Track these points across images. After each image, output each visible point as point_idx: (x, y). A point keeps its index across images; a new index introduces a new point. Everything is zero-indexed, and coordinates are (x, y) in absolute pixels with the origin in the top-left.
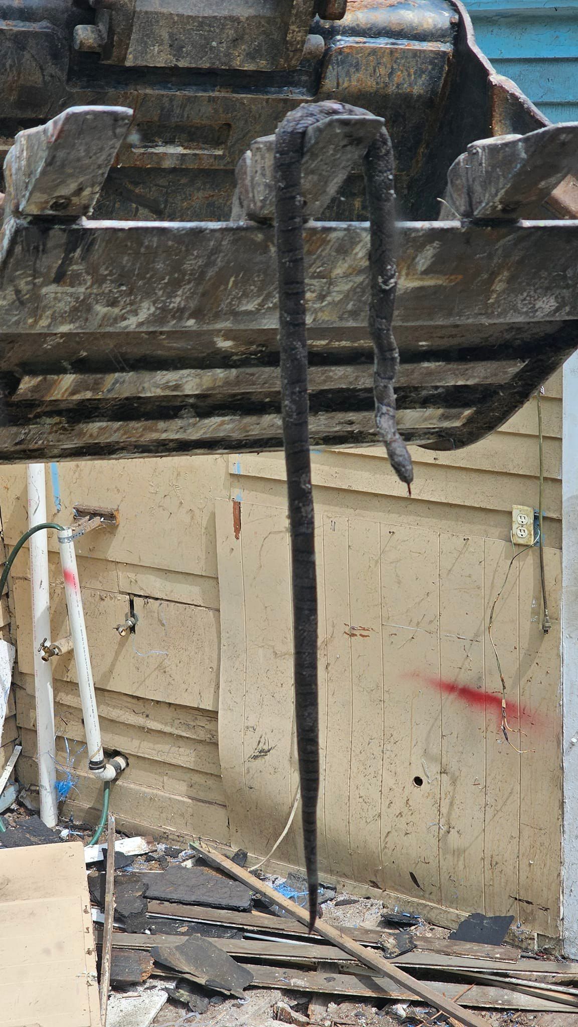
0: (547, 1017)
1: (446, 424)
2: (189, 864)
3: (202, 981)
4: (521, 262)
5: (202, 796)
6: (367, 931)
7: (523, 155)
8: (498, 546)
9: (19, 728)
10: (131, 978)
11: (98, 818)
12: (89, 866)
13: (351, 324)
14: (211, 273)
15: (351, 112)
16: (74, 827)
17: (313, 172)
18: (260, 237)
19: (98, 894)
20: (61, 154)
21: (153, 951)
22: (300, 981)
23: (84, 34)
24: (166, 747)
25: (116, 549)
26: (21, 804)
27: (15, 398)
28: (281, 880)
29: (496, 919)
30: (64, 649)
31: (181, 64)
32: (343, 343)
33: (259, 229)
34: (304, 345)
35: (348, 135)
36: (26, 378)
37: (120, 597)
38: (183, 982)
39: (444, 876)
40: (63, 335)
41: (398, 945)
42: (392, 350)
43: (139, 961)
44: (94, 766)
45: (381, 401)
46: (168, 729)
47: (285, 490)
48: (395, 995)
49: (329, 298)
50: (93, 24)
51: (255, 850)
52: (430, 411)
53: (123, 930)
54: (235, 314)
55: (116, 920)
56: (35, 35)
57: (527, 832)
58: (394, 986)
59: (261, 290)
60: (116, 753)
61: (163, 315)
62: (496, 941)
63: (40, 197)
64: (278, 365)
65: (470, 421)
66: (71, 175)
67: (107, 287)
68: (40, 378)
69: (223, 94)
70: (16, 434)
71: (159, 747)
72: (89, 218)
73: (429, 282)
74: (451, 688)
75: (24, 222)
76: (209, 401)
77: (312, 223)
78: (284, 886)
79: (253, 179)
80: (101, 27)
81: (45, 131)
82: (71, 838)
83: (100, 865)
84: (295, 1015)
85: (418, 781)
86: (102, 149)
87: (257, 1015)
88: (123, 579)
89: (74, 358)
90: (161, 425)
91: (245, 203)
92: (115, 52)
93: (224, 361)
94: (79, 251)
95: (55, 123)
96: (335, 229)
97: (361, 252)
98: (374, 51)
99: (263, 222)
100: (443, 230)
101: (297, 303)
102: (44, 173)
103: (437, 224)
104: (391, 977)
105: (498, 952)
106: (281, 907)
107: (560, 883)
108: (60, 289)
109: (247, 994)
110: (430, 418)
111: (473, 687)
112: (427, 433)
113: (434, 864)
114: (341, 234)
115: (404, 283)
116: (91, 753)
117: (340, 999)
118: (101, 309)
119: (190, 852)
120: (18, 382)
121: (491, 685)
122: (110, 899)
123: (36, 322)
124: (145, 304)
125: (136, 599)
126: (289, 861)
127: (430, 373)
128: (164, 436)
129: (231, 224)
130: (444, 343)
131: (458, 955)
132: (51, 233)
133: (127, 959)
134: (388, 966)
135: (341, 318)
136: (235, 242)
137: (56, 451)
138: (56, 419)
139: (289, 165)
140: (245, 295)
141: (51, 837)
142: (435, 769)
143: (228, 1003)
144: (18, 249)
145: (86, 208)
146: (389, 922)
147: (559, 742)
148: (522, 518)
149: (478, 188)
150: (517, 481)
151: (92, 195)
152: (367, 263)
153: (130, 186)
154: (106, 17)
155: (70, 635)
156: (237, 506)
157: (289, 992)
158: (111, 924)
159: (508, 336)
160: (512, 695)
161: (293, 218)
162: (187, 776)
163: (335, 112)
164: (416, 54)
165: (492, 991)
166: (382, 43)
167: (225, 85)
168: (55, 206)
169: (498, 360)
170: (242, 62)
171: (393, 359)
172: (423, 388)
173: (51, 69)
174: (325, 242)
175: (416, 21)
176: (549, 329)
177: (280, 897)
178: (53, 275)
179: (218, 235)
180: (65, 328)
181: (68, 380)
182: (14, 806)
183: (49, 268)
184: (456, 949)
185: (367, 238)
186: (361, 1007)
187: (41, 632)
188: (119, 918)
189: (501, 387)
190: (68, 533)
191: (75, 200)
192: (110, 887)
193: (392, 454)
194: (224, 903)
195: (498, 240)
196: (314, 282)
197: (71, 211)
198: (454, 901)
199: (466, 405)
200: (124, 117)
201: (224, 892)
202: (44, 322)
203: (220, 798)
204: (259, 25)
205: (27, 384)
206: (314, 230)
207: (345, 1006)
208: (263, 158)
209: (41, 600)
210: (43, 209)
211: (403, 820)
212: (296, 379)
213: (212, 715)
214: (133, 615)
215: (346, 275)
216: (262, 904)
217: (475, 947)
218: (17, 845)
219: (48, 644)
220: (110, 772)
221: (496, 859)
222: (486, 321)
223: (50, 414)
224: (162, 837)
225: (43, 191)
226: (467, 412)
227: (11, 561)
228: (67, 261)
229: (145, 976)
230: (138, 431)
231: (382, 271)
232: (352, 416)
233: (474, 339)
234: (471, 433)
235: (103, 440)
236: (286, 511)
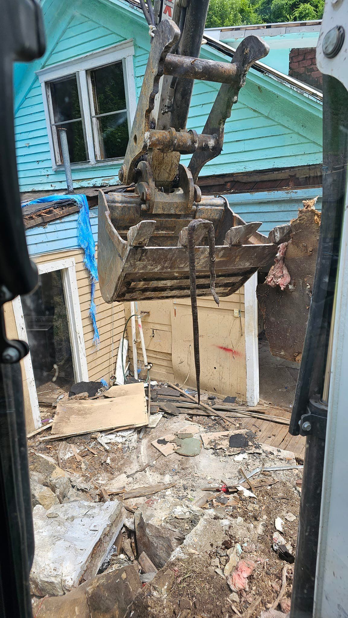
0: (244, 418)
1: (224, 291)
2: (166, 387)
3: (170, 412)
4: (242, 255)
5: (169, 372)
6: (205, 401)
7: (243, 230)
8: (231, 318)
9: (129, 358)
10: (155, 412)
11: (147, 377)
12: (145, 388)
13: (204, 269)
14: (173, 258)
15: (205, 221)
16: (141, 379)
17: (196, 235)
18: (184, 250)
19: (147, 394)
20: (140, 232)
21: (159, 406)
22: (191, 412)
23: (143, 206)
24: (161, 362)
25: (150, 319)
26: (130, 375)
27: (130, 287)
28: (186, 390)
29: (233, 398)
30: (139, 341)
31: (165, 213)
32: (202, 274)
33: (184, 248)
34: (195, 274)
35: (204, 226)
36: (133, 283)
37: (151, 330)
38: (166, 413)
39: (221, 388)
40: (141, 273)
41: (212, 403)
42: (214, 274)
43: (156, 408)
44: (146, 366)
45: (212, 286)
46: (161, 358)
47: (191, 307)
48: (211, 415)
49: (199, 264)
50: (145, 204)
51: (180, 384)
52: (221, 288)
53: (153, 401)
54: (179, 268)
55: (151, 399)
56: (133, 207)
57: (239, 378)
58: (211, 412)
59: (184, 262)
60: (150, 363)
61: (163, 268)
62: (233, 402)
63: (135, 242)
64: (189, 279)
65: (230, 290)
66: (142, 237)
67: (150, 262)
68: (136, 283)
69: (174, 219)
70: (131, 295)
71: (159, 362)
72: (146, 246)
73: (222, 259)
74: (221, 348)
75: (132, 248)
76: (173, 287)
77: (196, 247)
78: (187, 391)
79: (183, 237)
80: (147, 205)
81: (136, 227)
82: (141, 382)
83: (147, 387)
84: (190, 419)
85: (215, 368)
86: (149, 230)
87: (182, 419)
88: (151, 326)
89: (143, 278)
90: (163, 293)
91: (181, 243)
92: (150, 210)
93: (176, 278)
94: (144, 254)
95: (139, 225)
96: (201, 248)
97: (207, 253)
98: (207, 209)
99: (185, 247)
100: (225, 248)
101: (193, 265)
102: (136, 236)
103: (224, 246)
104: (210, 410)
105: (233, 404)
106: (186, 396)
107: (246, 389)
108: (140, 263)
109: (179, 415)
110: (221, 290)
111: (226, 347)
112: (220, 293)
113: (219, 386)
114: (202, 249)
115: (216, 260)
116: (145, 363)
117: (199, 415)
118: (149, 267)
119: (166, 384)
120: (131, 283)
121: (230, 347)
122: (150, 395)
123: (135, 270)
124: (159, 266)
125: (154, 330)
126: (188, 386)
127: (221, 280)
128: (163, 295)
129: (178, 247)
130: (224, 273)
131: (225, 405)
132: (138, 250)
133: (154, 408)
134: (210, 408)
135: (202, 268)
136: (179, 251)
137: (139, 299)
138: (140, 292)
139: (191, 233)
140: (181, 263)
141: (136, 381)
142: (219, 365)
143: (175, 417)
144: (131, 253)
145: (146, 244)
146: (209, 398)
147: (245, 359)
148: (236, 311)
149: (233, 238)
150: (235, 303)
151: (147, 241)
152: (209, 255)
153: (154, 240)
154: (148, 203)
155: (140, 338)
156: (175, 310)
157: (188, 414)
158: (150, 400)
159: (239, 271)
160: (235, 349)
161: (192, 245)
162: (165, 368)
163: (201, 221)
164: (216, 209)
165: (232, 413)
166: (209, 207)
167: (174, 218)
168: (139, 244)
169: (237, 276)
170: (178, 212)
171: (215, 276)
172: (219, 283)
173: (136, 215)
174: (199, 251)
175: (216, 202)
176: (248, 269)
177: (186, 394)
178: (138, 260)
179: (175, 250)
180: (141, 271)
181: (142, 283)
182: (129, 375)
183: (138, 258)
184: (224, 404)
185: (208, 250)
186: (204, 417)
187: (134, 337)
188: (152, 399)
189: (237, 282)
190: (139, 316)
191: (143, 242)
192: (150, 392)
193: (214, 298)
194: (174, 395)
195: (237, 249)
196: (196, 260)
197: (142, 245)
198: (223, 394)
199: (229, 287)
200: (154, 223)
201: (174, 393)
202: (136, 270)
203: (173, 372)
204: (182, 204)
205: (133, 284)
206: (196, 248)
207: (201, 417)
208: (185, 232)
209: (134, 331)
210: (136, 244)
211: (212, 376)
212: (193, 282)
213: (171, 354)
214: (153, 334)
215: (203, 258)
216: (182, 395)
217: (228, 404)
218: (129, 383)
219: (135, 340)
220: (149, 367)
221: (232, 384)
222: (234, 268)
223: (138, 291)
224: (161, 381)
225: (136, 240)
226: (229, 288)
227: (127, 323)
228: (142, 256)
229: (158, 411)
230: (157, 294)
231: (212, 257)
232: (204, 290)
233: (231, 272)
234: (230, 293)
235: (150, 296)
236: (191, 311)
